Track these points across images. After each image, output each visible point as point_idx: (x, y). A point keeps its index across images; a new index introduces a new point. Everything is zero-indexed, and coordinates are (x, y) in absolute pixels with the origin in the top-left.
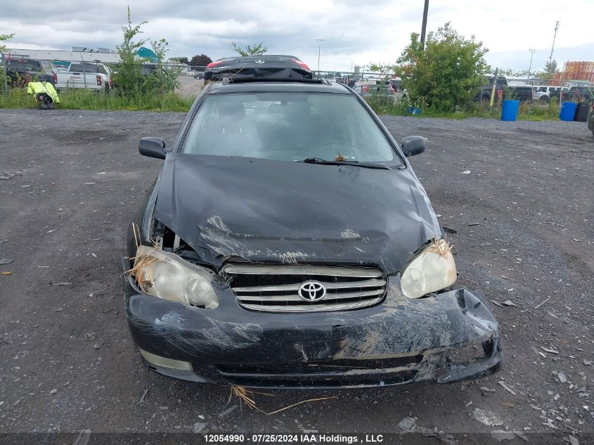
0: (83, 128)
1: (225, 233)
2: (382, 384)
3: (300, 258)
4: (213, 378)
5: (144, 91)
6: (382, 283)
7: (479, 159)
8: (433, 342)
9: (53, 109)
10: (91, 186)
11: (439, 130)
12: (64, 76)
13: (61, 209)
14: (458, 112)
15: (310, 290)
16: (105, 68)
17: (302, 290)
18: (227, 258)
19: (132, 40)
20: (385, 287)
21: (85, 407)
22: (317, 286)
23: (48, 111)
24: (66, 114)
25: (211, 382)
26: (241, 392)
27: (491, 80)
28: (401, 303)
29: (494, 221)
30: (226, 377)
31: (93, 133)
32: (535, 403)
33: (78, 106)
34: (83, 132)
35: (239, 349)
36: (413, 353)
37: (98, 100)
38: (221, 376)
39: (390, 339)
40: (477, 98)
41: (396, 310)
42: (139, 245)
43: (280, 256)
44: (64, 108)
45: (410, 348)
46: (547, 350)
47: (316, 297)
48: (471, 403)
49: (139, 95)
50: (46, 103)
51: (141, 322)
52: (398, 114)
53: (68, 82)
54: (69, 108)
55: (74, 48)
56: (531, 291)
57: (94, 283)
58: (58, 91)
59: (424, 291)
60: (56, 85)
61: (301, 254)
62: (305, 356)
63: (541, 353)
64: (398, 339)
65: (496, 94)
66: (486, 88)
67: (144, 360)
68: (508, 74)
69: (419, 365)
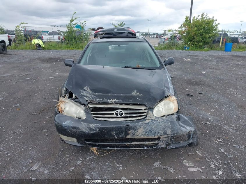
0: (52, 57)
1: (89, 92)
2: (145, 148)
3: (116, 101)
4: (84, 144)
5: (76, 42)
6: (146, 111)
7: (211, 67)
8: (164, 133)
9: (42, 50)
10: (52, 78)
11: (196, 56)
12: (46, 37)
13: (40, 87)
14: (205, 48)
15: (118, 113)
16: (62, 33)
17: (116, 113)
18: (89, 101)
19: (73, 22)
20: (147, 112)
21: (40, 154)
22: (121, 112)
23: (39, 50)
24: (46, 51)
25: (83, 146)
26: (94, 150)
27: (221, 34)
28: (152, 118)
29: (211, 92)
30: (88, 144)
31: (56, 58)
32: (209, 159)
33: (51, 48)
34: (52, 58)
35: (92, 133)
36: (156, 137)
37: (59, 46)
38: (86, 144)
39: (147, 131)
40: (214, 42)
41: (150, 121)
42: (60, 97)
43: (108, 101)
44: (46, 49)
45: (155, 135)
46: (219, 140)
47: (121, 115)
48: (183, 158)
49: (74, 43)
50: (39, 47)
51: (58, 124)
52: (180, 49)
53: (47, 39)
54: (47, 49)
55: (51, 26)
56: (218, 118)
57: (49, 113)
58: (44, 43)
59: (163, 114)
60: (43, 41)
61: (116, 100)
62: (116, 136)
63: (216, 141)
64: (150, 131)
65: (223, 40)
66: (218, 38)
67: (61, 138)
68: (228, 32)
69: (159, 141)
